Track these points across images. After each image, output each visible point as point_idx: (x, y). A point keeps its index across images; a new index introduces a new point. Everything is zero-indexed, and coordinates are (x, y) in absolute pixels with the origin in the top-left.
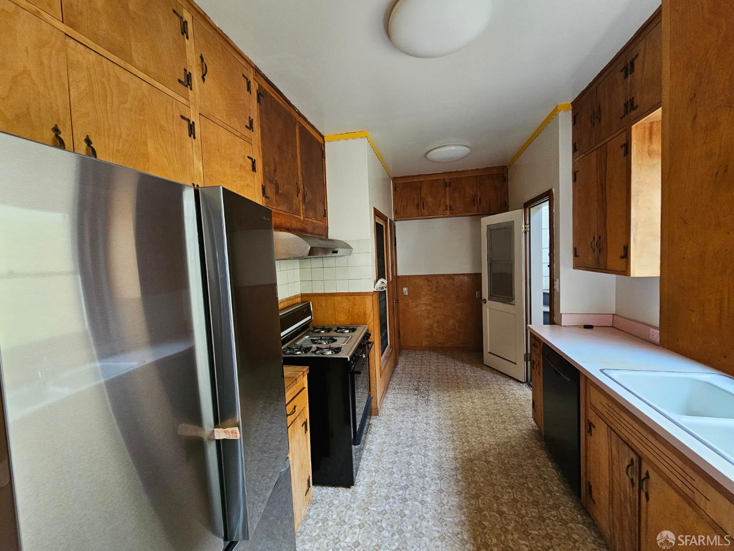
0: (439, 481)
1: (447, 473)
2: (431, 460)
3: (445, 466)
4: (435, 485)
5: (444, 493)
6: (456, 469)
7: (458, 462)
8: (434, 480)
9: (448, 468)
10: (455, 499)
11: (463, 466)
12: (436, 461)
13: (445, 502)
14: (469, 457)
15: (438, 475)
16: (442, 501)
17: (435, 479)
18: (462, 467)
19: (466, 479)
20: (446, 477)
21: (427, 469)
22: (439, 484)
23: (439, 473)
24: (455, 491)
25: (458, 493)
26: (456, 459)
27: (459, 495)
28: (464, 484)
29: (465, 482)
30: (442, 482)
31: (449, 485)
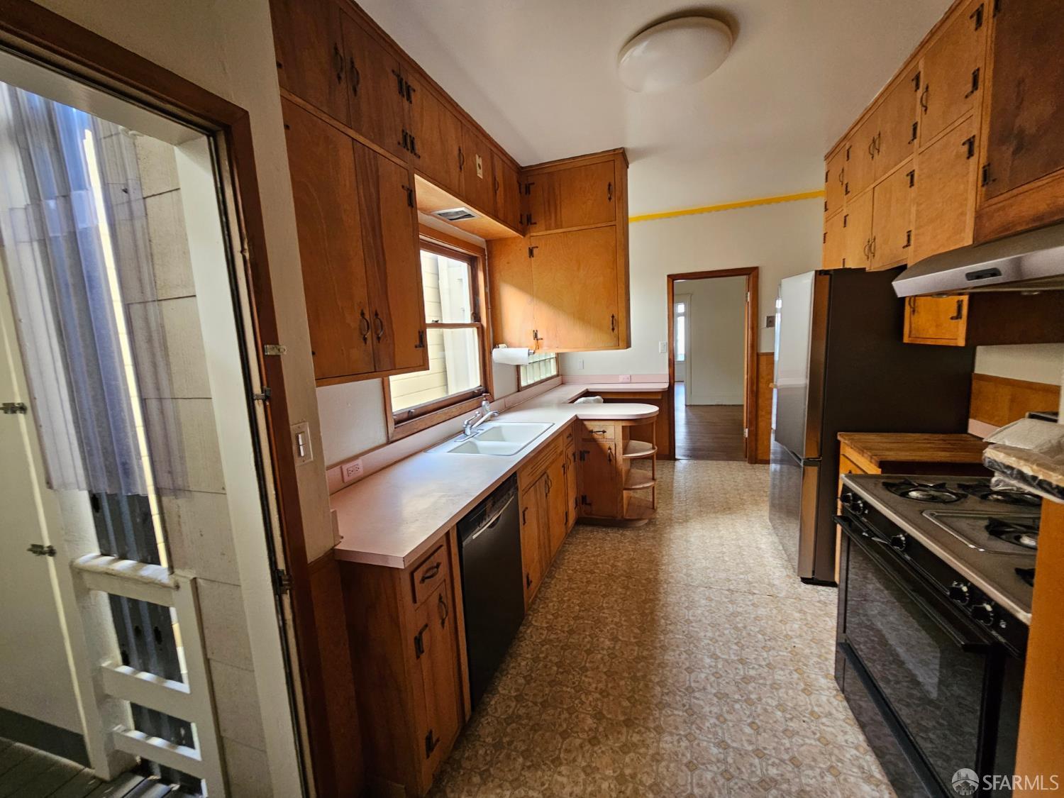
0: (693, 685)
1: (678, 698)
2: (709, 731)
3: (681, 713)
4: (700, 680)
5: (685, 667)
6: (662, 705)
7: (654, 720)
8: (701, 687)
9: (676, 709)
10: (669, 658)
11: (648, 711)
12: (700, 728)
13: (684, 656)
14: (631, 731)
15: (695, 697)
16: (687, 656)
17: (700, 690)
18: (649, 708)
19: (647, 686)
20: (680, 691)
21: (715, 710)
22: (692, 680)
23: (693, 700)
24: (668, 669)
25: (663, 665)
26: (659, 730)
27: (663, 663)
28: (653, 677)
29: (651, 681)
30: (688, 683)
31: (676, 678)
